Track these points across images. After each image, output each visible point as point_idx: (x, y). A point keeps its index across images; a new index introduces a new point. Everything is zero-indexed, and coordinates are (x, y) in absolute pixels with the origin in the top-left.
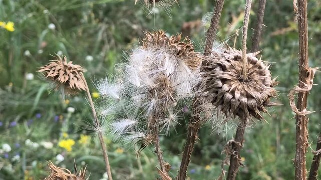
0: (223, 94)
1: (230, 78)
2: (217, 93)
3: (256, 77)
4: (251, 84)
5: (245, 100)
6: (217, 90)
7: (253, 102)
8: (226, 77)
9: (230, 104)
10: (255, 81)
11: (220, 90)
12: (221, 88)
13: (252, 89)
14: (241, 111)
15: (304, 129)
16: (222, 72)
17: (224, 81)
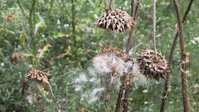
0: (149, 69)
1: (151, 62)
2: (146, 69)
3: (161, 60)
4: (159, 63)
5: (159, 70)
6: (146, 68)
7: (162, 71)
8: (149, 61)
9: (152, 73)
10: (160, 62)
11: (147, 68)
12: (148, 67)
13: (160, 65)
14: (157, 76)
15: (185, 79)
16: (147, 60)
17: (149, 63)
